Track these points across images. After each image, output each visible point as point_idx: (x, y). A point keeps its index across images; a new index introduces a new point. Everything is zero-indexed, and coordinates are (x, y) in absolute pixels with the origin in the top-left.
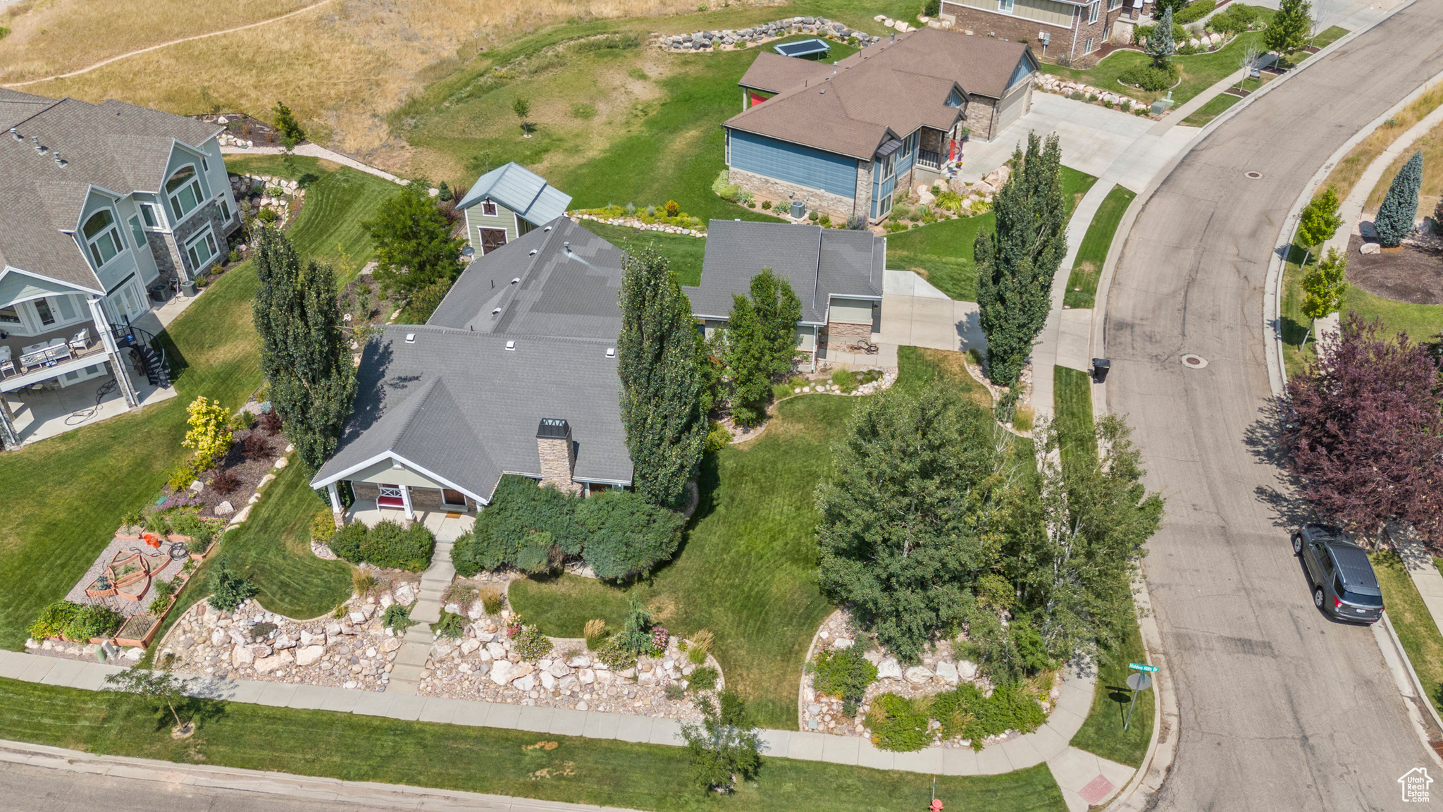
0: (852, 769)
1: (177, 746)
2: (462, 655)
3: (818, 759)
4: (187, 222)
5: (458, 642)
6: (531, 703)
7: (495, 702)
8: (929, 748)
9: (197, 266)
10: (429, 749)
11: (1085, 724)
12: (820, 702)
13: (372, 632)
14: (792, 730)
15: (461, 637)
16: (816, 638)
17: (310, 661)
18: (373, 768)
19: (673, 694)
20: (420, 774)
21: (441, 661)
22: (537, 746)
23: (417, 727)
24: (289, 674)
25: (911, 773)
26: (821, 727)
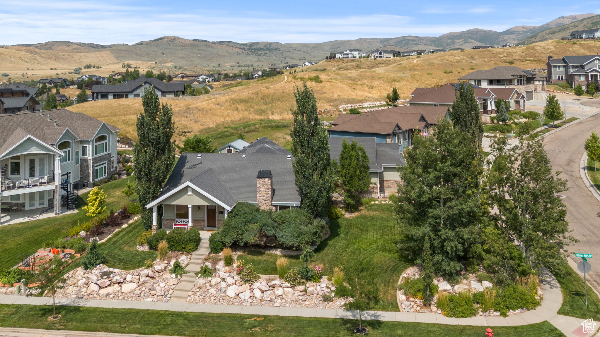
0: (435, 325)
1: (50, 323)
2: (211, 285)
3: (414, 321)
4: (98, 157)
5: (210, 279)
6: (248, 304)
7: (228, 304)
8: (476, 317)
9: (97, 178)
10: (191, 321)
11: (563, 305)
12: (409, 301)
13: (164, 277)
14: (396, 311)
15: (211, 277)
16: (401, 277)
17: (129, 290)
18: (159, 329)
19: (326, 299)
20: (186, 331)
21: (200, 288)
22: (252, 319)
23: (185, 314)
24: (117, 296)
25: (470, 326)
26: (412, 310)
